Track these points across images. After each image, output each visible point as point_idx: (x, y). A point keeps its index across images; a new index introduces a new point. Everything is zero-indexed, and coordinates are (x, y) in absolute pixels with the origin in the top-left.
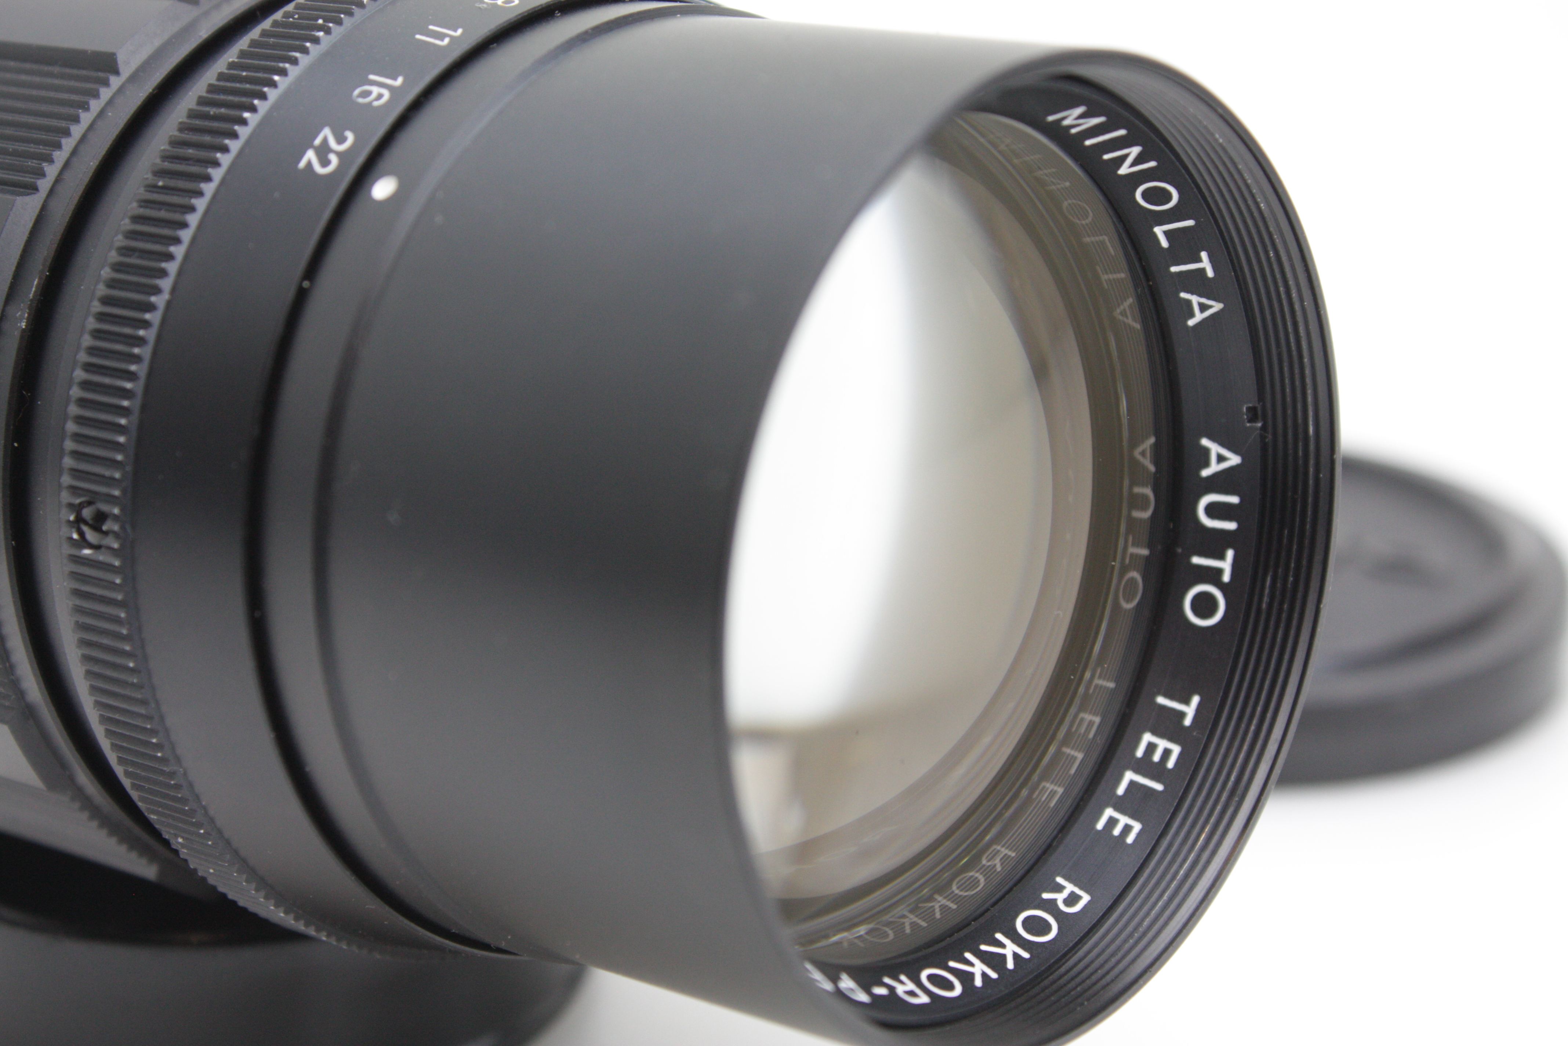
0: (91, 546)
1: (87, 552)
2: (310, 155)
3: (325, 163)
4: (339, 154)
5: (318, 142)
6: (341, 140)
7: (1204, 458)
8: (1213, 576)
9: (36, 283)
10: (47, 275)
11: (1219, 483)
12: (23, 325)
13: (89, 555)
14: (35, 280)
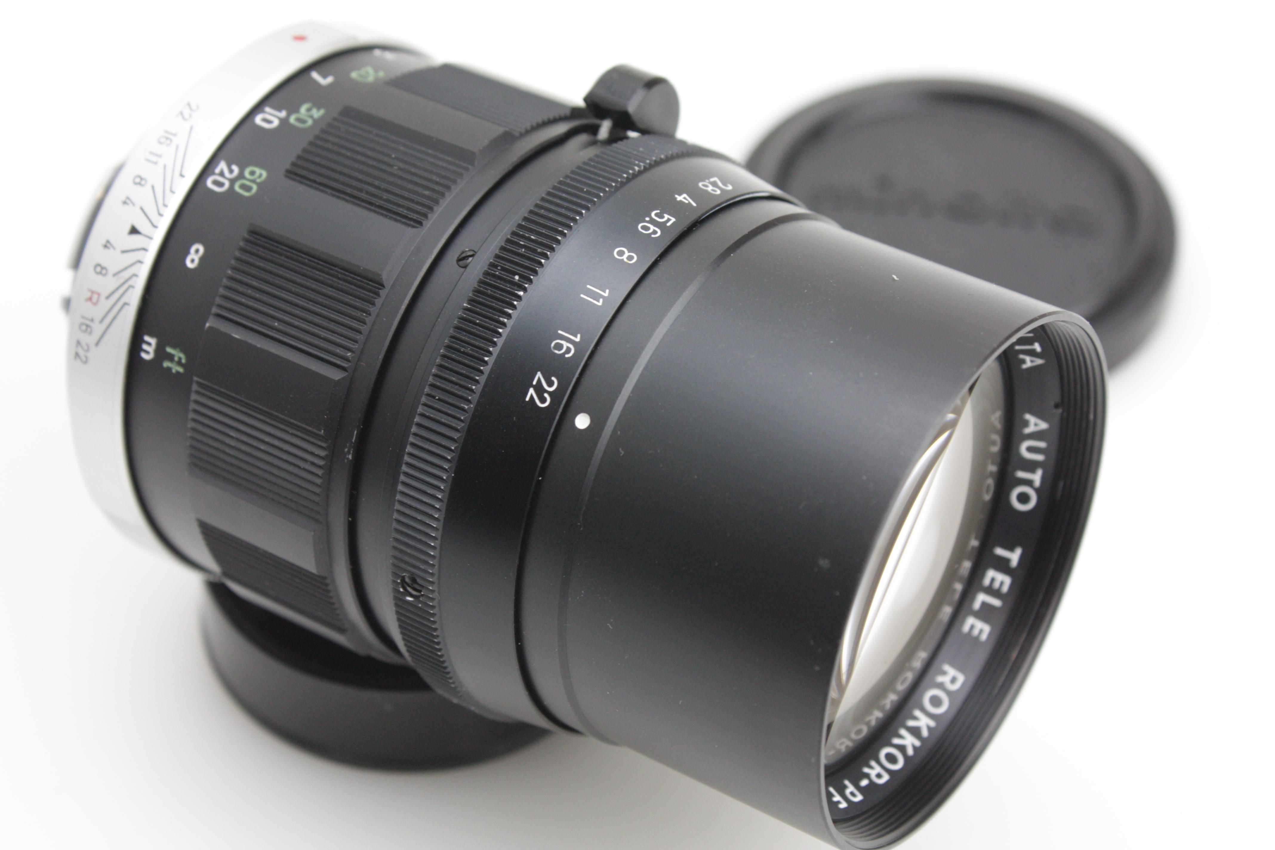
0: (411, 596)
1: (409, 599)
2: (531, 391)
3: (543, 400)
4: (550, 393)
5: (534, 383)
6: (550, 384)
7: (1026, 424)
8: (1029, 483)
9: (355, 433)
10: (361, 428)
11: (1034, 436)
12: (350, 457)
13: (411, 601)
14: (354, 431)
